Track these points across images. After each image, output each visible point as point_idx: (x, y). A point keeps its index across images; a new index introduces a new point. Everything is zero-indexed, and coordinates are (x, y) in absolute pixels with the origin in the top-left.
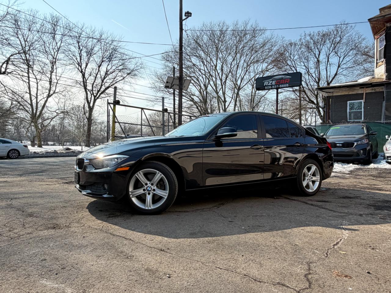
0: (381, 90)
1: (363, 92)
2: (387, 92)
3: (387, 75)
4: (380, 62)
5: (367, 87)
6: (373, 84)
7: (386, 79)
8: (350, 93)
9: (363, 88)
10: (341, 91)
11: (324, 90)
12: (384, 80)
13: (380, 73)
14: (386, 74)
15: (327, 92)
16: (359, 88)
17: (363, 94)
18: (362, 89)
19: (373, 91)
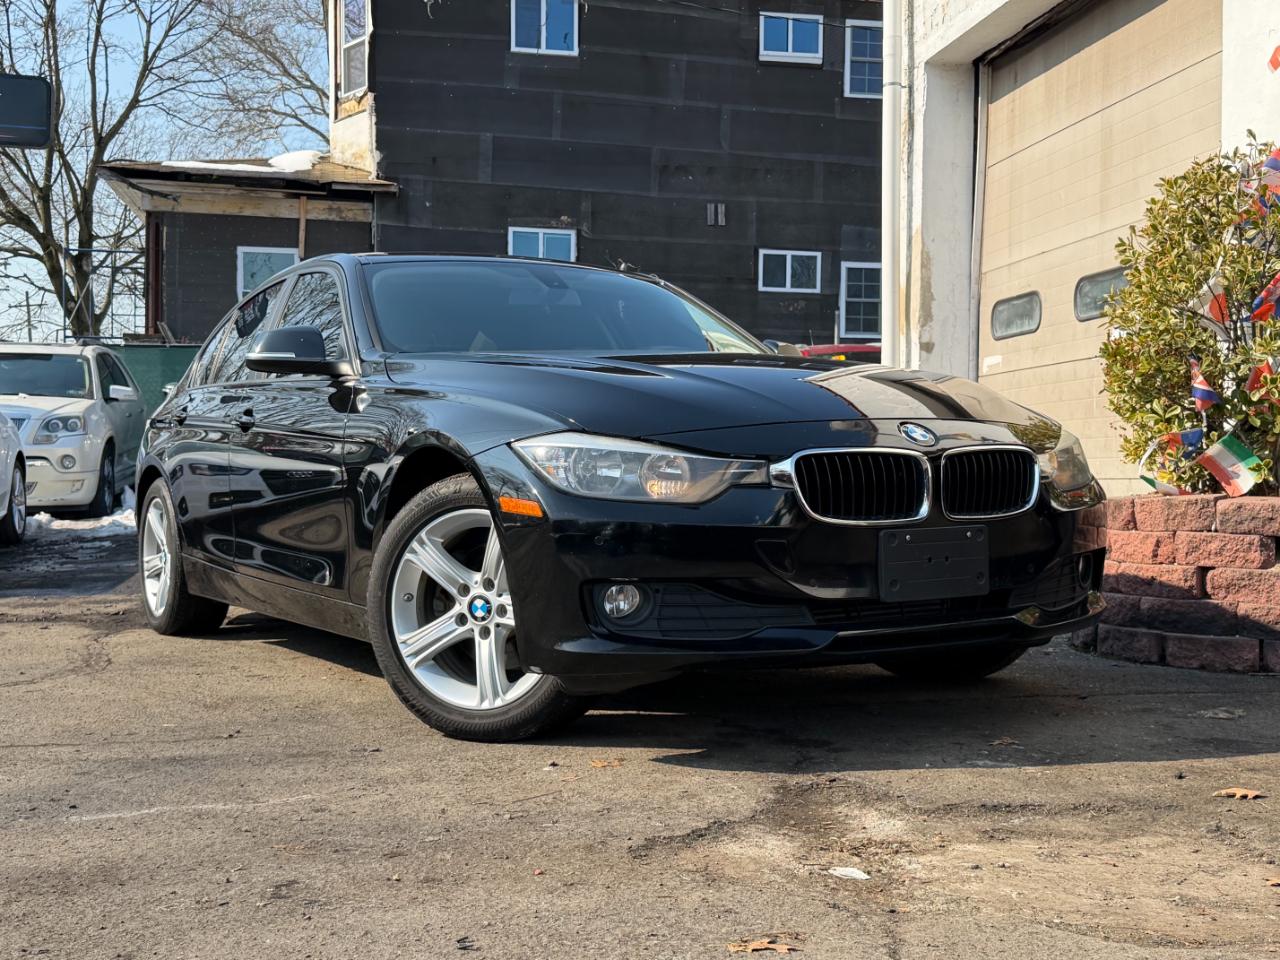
0: (361, 218)
1: (295, 216)
2: (383, 228)
3: (382, 160)
4: (348, 100)
5: (310, 197)
6: (334, 187)
7: (378, 177)
8: (248, 212)
9: (297, 196)
10: (208, 197)
11: (134, 181)
12: (372, 178)
13: (351, 145)
14: (378, 156)
15: (152, 193)
16: (280, 195)
17: (297, 221)
18: (294, 202)
19: (333, 217)
